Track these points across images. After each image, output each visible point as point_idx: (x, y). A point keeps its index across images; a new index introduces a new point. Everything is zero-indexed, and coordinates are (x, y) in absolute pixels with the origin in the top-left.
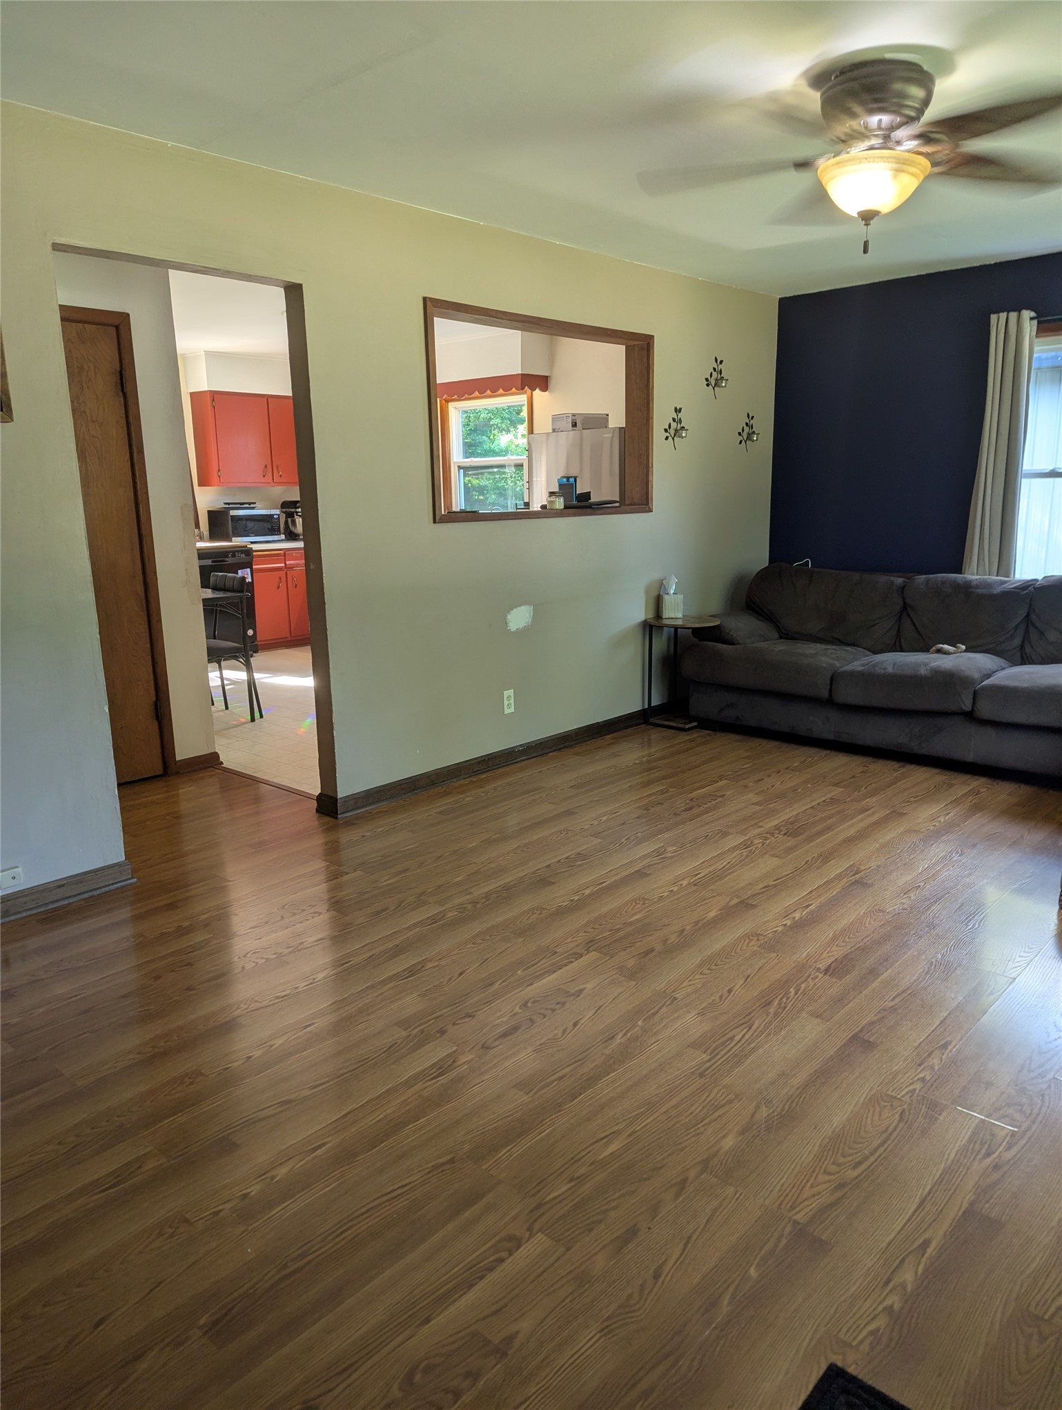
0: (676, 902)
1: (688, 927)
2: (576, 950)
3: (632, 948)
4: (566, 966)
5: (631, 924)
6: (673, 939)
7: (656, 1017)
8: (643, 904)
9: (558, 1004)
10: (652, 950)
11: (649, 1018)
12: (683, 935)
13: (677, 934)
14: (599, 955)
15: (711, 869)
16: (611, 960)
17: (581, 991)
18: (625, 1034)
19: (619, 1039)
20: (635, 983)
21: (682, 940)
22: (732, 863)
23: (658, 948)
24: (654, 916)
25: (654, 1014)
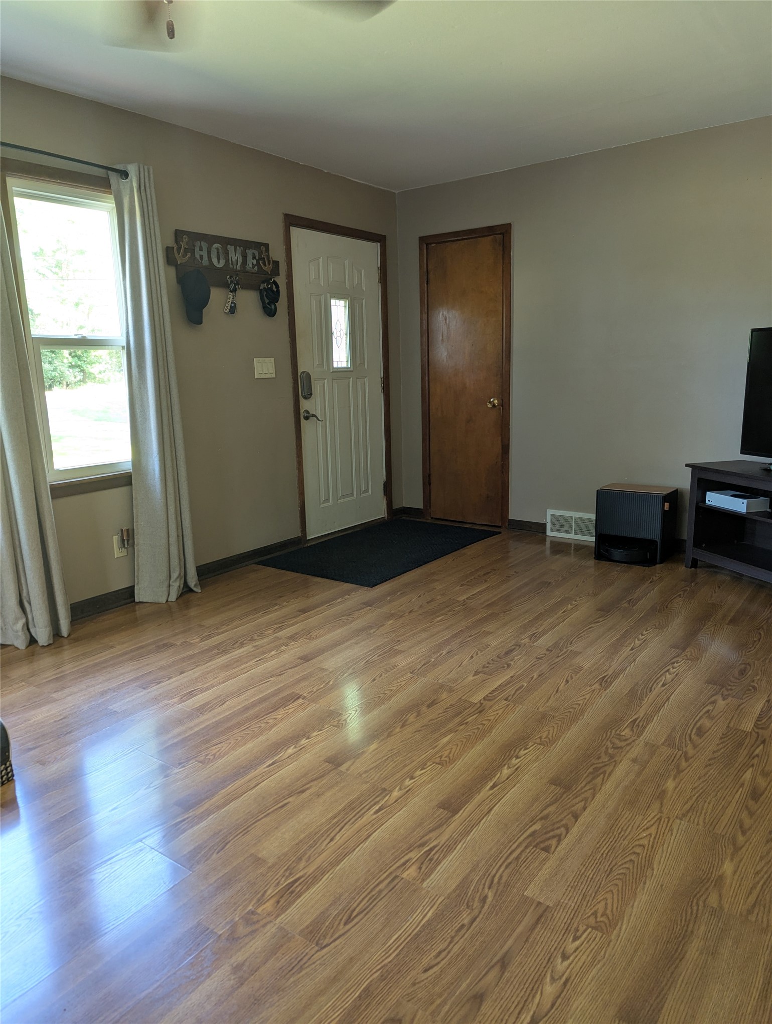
0: (408, 762)
1: (398, 730)
2: (490, 703)
3: (445, 707)
4: (493, 691)
5: (450, 731)
6: (411, 718)
7: (423, 663)
8: (441, 757)
9: (488, 667)
10: (429, 706)
11: (427, 663)
12: (403, 721)
13: (408, 723)
14: (470, 700)
15: (361, 822)
16: (460, 697)
17: (475, 675)
18: (441, 654)
19: (444, 652)
20: (439, 681)
21: (404, 716)
22: (328, 840)
23: (424, 709)
24: (428, 742)
25: (425, 664)
